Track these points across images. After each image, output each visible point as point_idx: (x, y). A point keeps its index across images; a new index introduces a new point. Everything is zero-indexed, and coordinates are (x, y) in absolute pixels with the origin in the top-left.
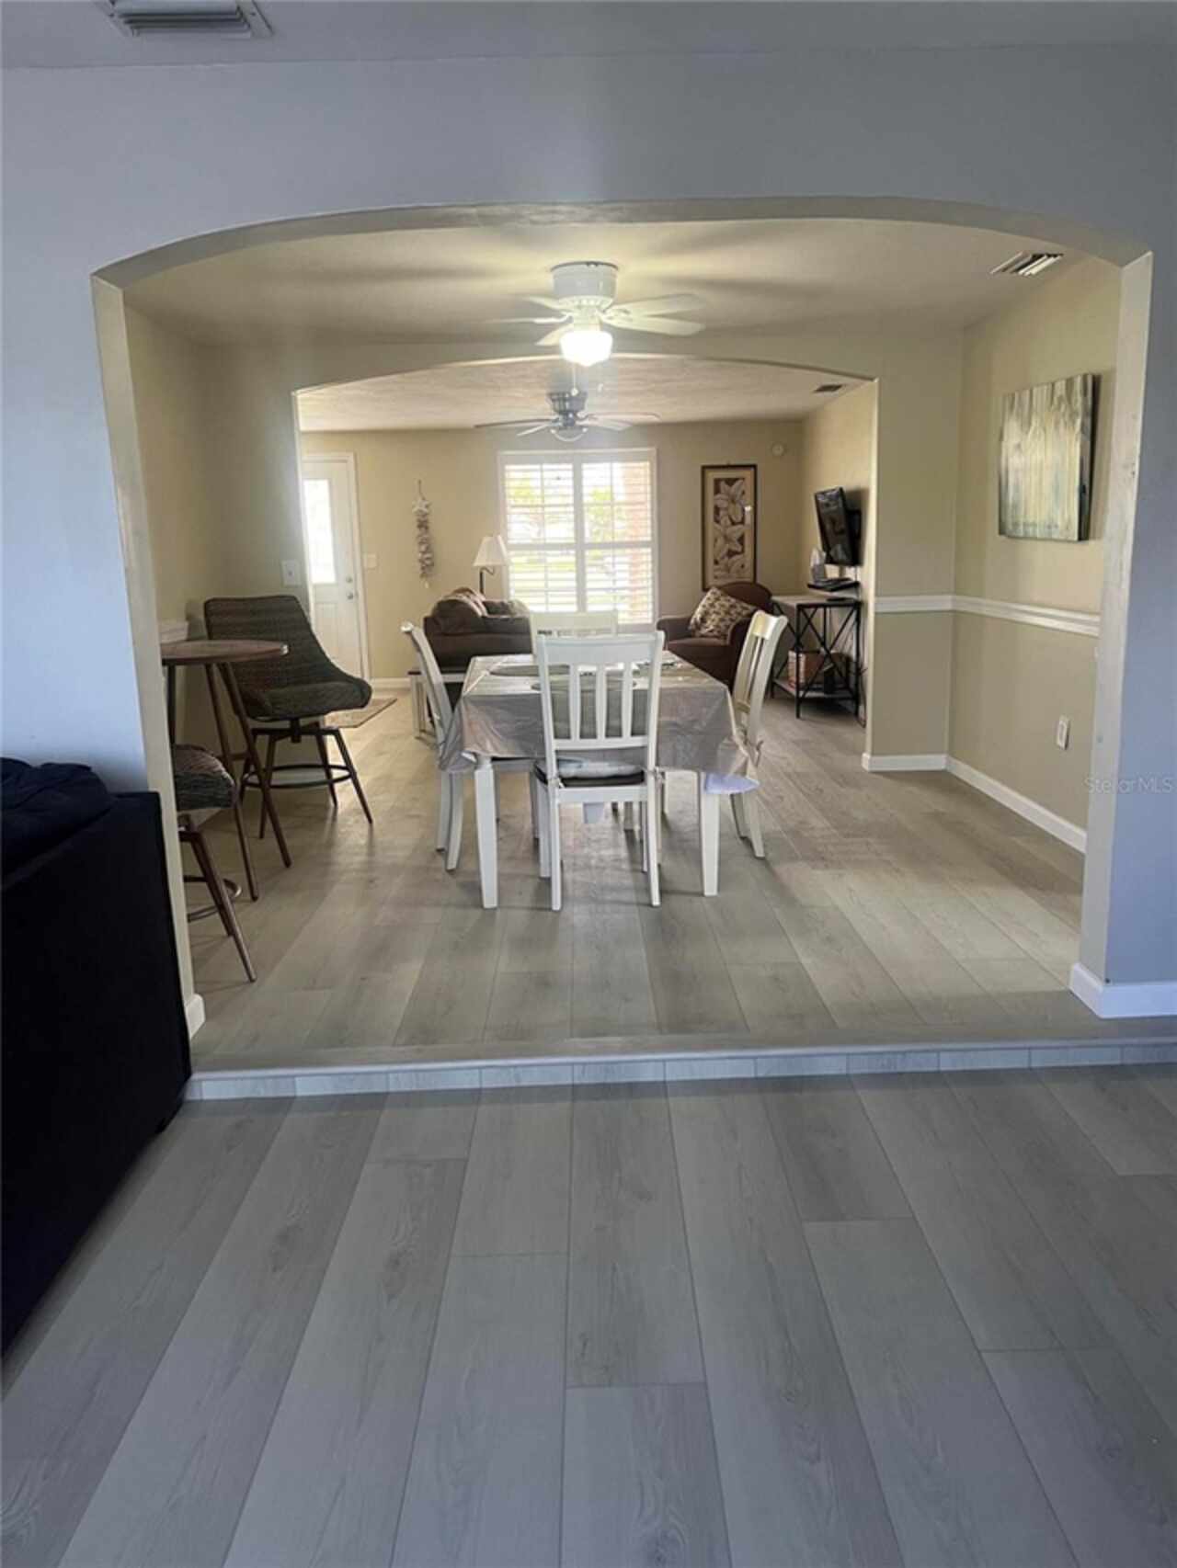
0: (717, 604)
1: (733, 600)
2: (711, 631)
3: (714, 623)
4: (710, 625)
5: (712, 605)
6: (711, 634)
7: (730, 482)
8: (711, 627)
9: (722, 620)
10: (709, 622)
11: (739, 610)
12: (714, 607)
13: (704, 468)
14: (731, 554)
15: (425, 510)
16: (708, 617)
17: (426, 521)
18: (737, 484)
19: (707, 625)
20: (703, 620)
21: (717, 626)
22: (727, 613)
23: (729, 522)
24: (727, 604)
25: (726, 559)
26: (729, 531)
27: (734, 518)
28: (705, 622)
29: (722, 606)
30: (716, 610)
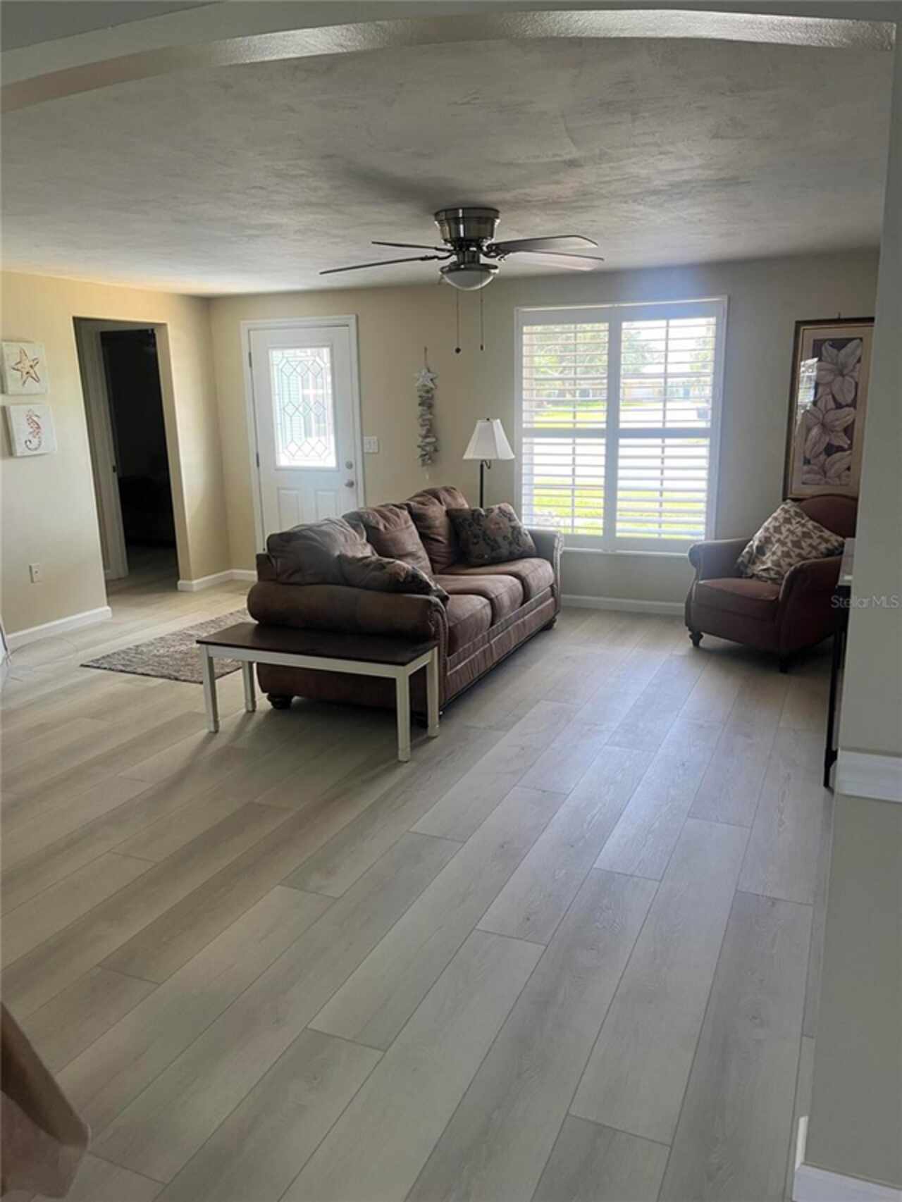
0: (783, 529)
1: (810, 524)
2: (767, 570)
3: (775, 558)
4: (768, 561)
5: (777, 530)
6: (764, 574)
7: (839, 344)
8: (769, 565)
9: (787, 555)
10: (768, 554)
11: (815, 542)
12: (781, 533)
13: (799, 324)
14: (830, 450)
15: (431, 385)
16: (770, 546)
17: (432, 398)
18: (851, 345)
19: (764, 558)
20: (761, 550)
21: (777, 564)
22: (797, 544)
23: (832, 404)
24: (799, 530)
25: (823, 457)
26: (831, 416)
27: (840, 398)
28: (764, 554)
29: (792, 532)
30: (782, 537)
